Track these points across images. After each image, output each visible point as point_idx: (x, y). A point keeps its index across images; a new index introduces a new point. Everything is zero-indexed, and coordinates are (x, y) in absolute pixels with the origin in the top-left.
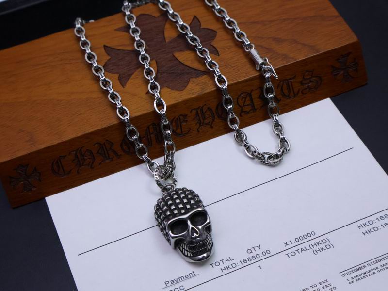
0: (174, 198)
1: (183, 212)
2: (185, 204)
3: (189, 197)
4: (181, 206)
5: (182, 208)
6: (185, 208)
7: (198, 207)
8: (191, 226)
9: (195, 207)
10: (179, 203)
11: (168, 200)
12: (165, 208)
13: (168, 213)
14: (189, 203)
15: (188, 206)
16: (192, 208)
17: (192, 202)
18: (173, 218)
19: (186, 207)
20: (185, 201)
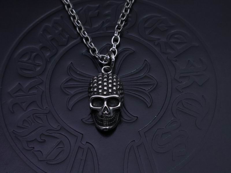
0: (104, 80)
1: (105, 93)
2: (109, 88)
3: (114, 84)
4: (105, 88)
5: (105, 90)
6: (107, 90)
7: (116, 94)
8: (105, 105)
9: (115, 93)
10: (105, 86)
11: (100, 80)
12: (95, 85)
13: (95, 90)
14: (111, 88)
15: (110, 91)
16: (112, 93)
17: (114, 88)
18: (97, 95)
19: (109, 91)
20: (110, 86)
